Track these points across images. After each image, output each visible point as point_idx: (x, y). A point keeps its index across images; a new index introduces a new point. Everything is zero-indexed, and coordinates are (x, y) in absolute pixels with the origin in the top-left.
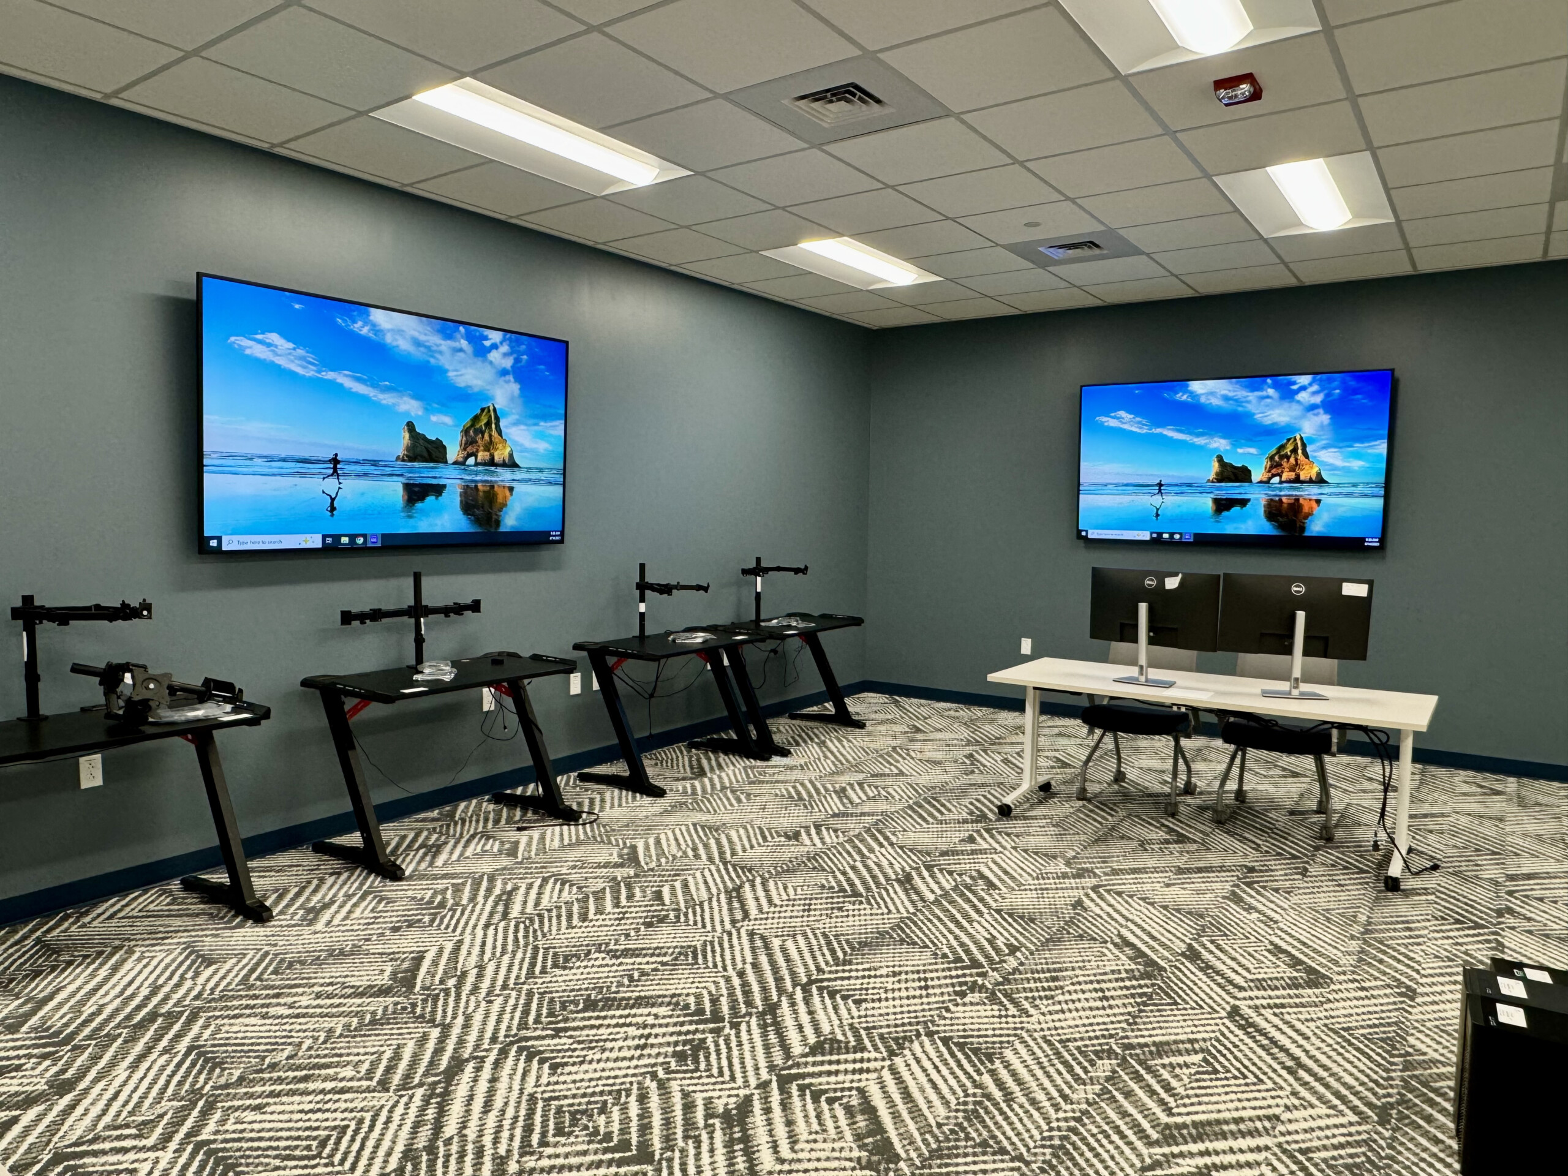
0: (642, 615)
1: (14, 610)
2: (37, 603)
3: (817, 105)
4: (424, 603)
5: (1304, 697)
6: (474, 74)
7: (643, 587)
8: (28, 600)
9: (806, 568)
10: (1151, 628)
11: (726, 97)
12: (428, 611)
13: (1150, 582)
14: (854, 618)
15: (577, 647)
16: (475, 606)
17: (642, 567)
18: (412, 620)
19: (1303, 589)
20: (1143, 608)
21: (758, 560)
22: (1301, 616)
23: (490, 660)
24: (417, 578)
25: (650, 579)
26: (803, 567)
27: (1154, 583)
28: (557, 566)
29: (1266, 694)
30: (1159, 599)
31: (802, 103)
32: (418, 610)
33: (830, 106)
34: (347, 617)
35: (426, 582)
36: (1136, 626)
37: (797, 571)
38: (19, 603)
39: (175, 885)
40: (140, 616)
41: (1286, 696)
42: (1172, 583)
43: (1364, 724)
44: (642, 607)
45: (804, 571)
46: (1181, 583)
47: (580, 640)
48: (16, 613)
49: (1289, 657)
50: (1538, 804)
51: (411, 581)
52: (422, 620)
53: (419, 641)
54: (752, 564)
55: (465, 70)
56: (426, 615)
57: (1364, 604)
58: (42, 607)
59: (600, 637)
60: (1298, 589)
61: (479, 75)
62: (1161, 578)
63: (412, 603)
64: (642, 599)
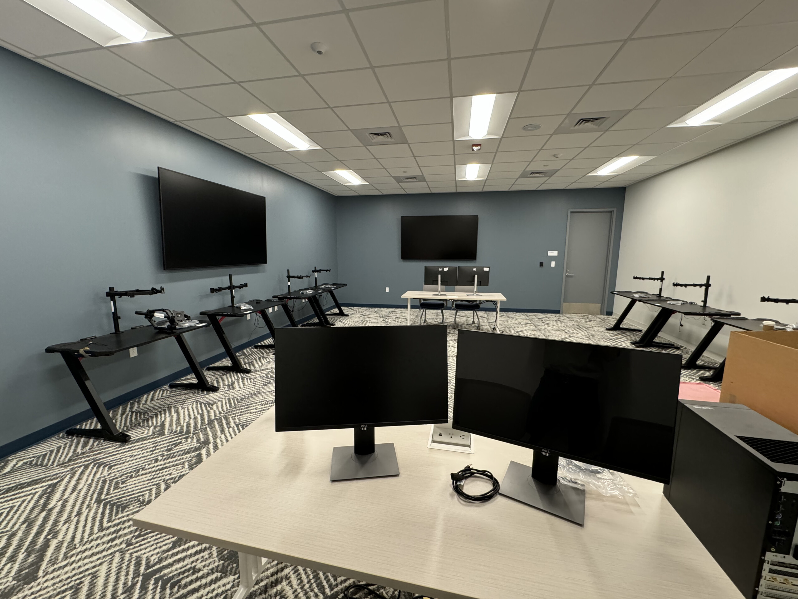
0: (289, 286)
1: (107, 293)
2: (115, 290)
3: (374, 136)
4: (233, 285)
5: (477, 295)
6: (278, 113)
7: (289, 277)
8: (111, 289)
9: (330, 269)
10: (441, 281)
11: (351, 130)
12: (234, 287)
13: (440, 269)
14: (344, 284)
15: (274, 297)
16: (246, 285)
17: (288, 271)
18: (230, 291)
19: (476, 270)
20: (440, 276)
21: (315, 268)
22: (476, 276)
23: (255, 302)
24: (230, 276)
25: (291, 275)
26: (329, 269)
27: (441, 270)
28: (264, 272)
29: (468, 295)
30: (443, 273)
31: (371, 135)
32: (231, 287)
33: (378, 137)
34: (213, 290)
35: (233, 277)
36: (438, 281)
37: (327, 271)
38: (108, 290)
39: (166, 387)
40: (161, 292)
41: (473, 295)
42: (446, 269)
43: (492, 300)
44: (289, 284)
45: (329, 270)
46: (448, 269)
47: (274, 295)
48: (108, 294)
49: (473, 286)
50: (512, 317)
51: (228, 277)
52: (233, 290)
53: (232, 297)
54: (314, 269)
55: (276, 111)
56: (234, 289)
57: (488, 272)
58: (117, 291)
59: (278, 293)
60: (475, 269)
61: (279, 113)
62: (443, 267)
63: (229, 285)
64: (289, 281)
